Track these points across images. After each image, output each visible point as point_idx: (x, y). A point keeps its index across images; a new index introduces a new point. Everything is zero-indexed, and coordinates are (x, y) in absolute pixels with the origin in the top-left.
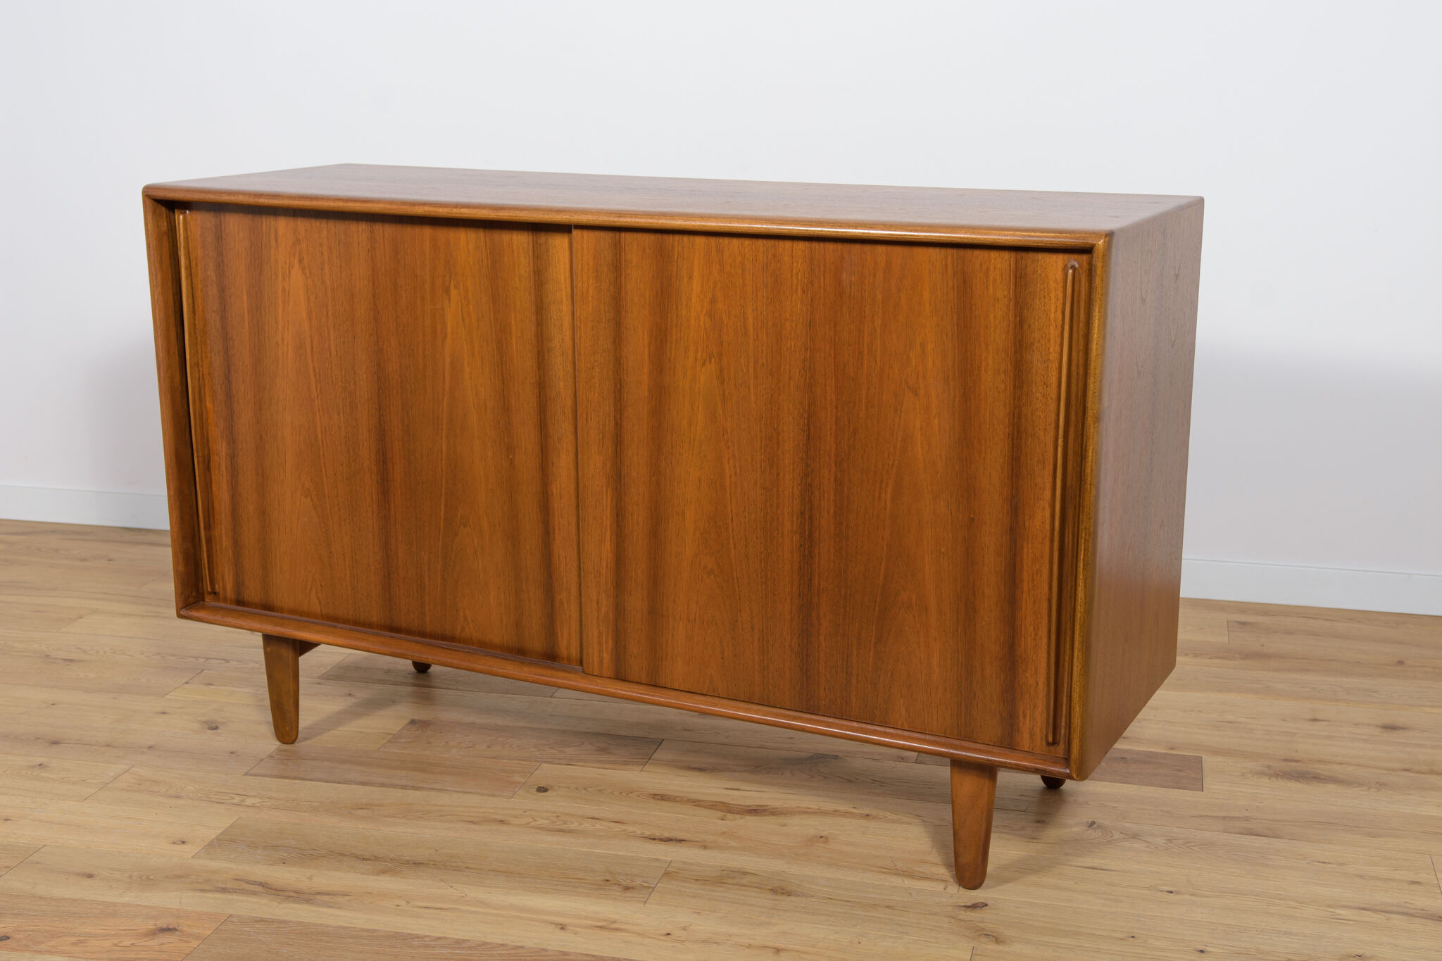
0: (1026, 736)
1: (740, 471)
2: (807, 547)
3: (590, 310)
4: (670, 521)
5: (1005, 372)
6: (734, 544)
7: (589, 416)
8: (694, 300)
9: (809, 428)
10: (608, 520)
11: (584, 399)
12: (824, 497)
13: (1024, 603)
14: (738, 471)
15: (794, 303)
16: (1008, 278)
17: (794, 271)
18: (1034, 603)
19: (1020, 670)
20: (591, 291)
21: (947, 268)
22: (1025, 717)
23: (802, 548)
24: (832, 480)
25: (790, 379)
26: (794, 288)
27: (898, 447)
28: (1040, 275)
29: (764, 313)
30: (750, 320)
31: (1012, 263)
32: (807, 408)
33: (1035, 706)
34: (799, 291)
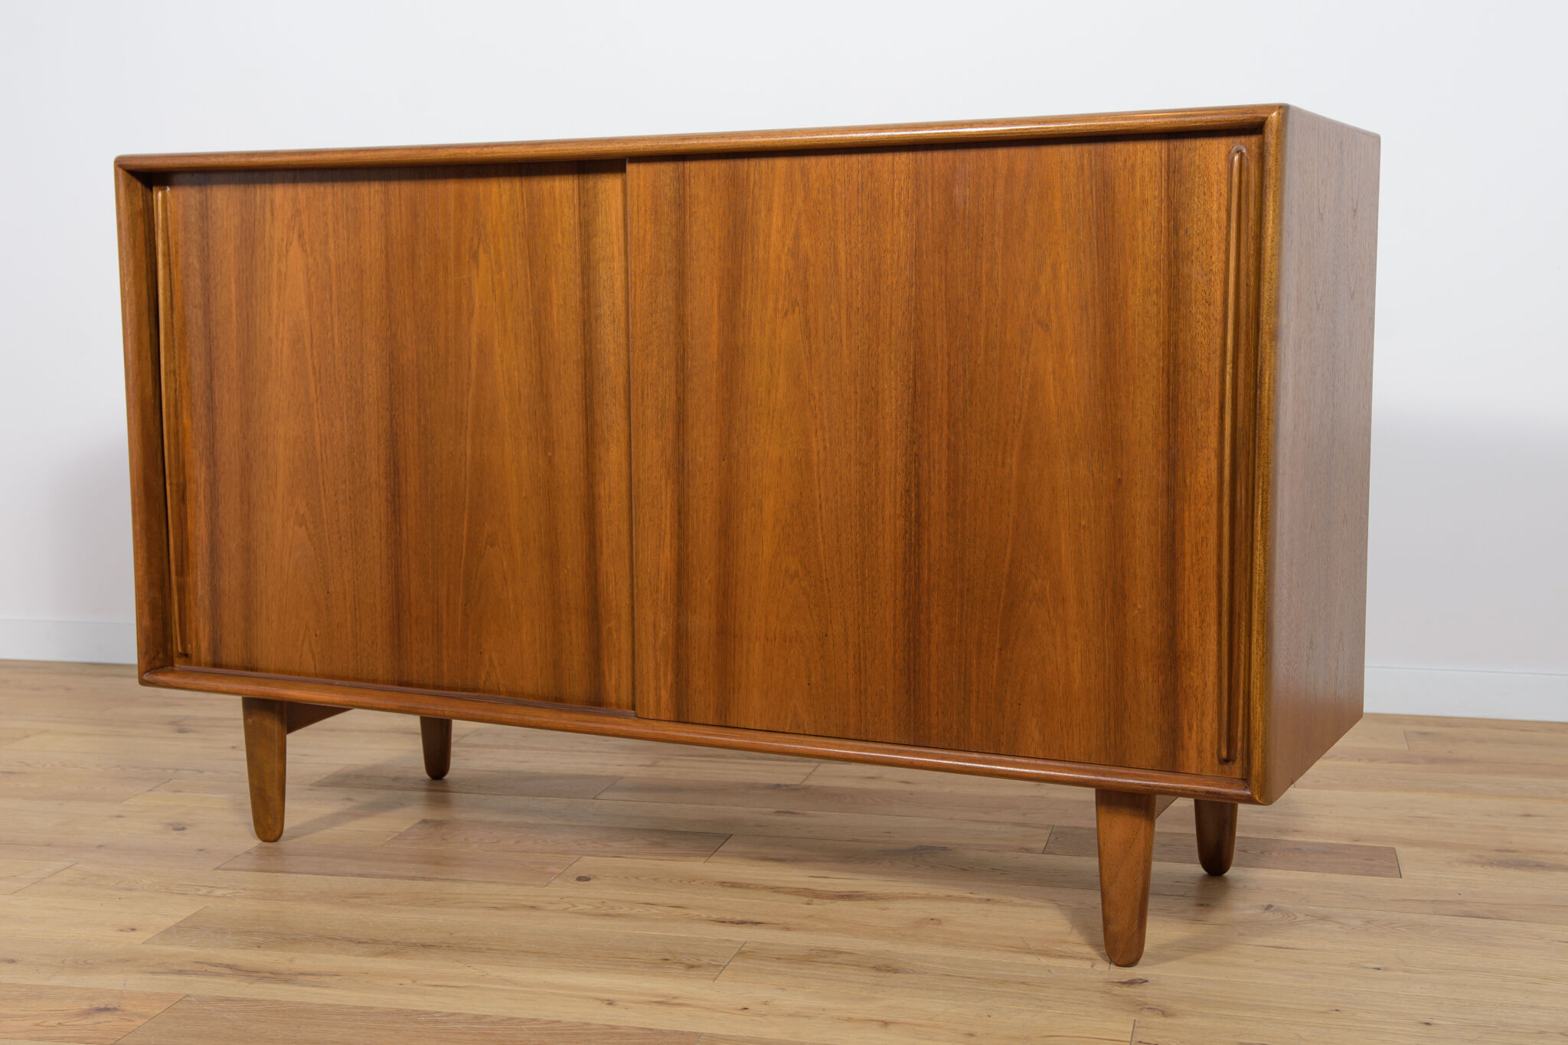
0: (1193, 754)
1: (831, 444)
2: (913, 533)
3: (648, 260)
4: (744, 514)
5: (1157, 291)
6: (823, 537)
7: (645, 392)
8: (773, 238)
9: (915, 384)
10: (667, 523)
11: (640, 370)
12: (934, 468)
13: (1186, 582)
14: (828, 445)
15: (895, 229)
16: (1158, 174)
17: (896, 190)
18: (1199, 580)
19: (1183, 669)
20: (648, 237)
21: (1083, 169)
22: (1190, 729)
23: (908, 536)
24: (944, 446)
25: (891, 323)
26: (896, 211)
27: (1026, 396)
28: (1199, 166)
29: (860, 245)
30: (842, 256)
31: (1164, 156)
32: (912, 359)
33: (1203, 714)
34: (902, 214)
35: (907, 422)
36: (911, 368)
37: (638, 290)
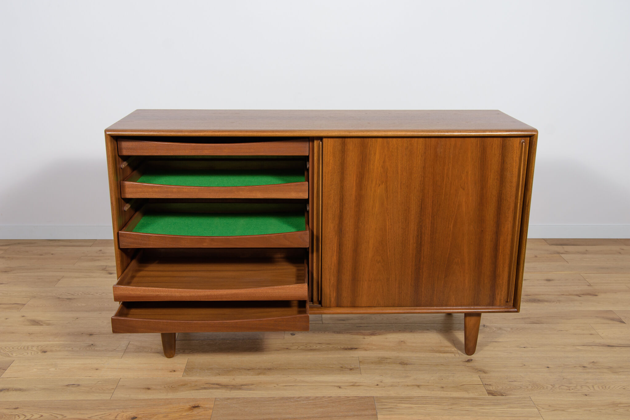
0: (498, 301)
1: (393, 223)
2: (419, 248)
3: (330, 168)
4: (363, 245)
5: (497, 179)
6: (389, 250)
7: (328, 209)
8: (376, 162)
9: (422, 205)
10: (335, 248)
11: (326, 203)
12: (426, 229)
13: (500, 256)
14: (392, 224)
15: (417, 160)
16: (499, 147)
17: (418, 149)
18: (503, 256)
19: (497, 279)
20: (331, 161)
21: (477, 145)
22: (498, 294)
23: (417, 249)
24: (430, 223)
25: (415, 188)
26: (418, 155)
27: (456, 208)
28: (511, 145)
29: (405, 165)
30: (400, 168)
31: (502, 142)
32: (421, 198)
33: (502, 290)
34: (420, 156)
35: (418, 216)
36: (421, 201)
37: (327, 178)
